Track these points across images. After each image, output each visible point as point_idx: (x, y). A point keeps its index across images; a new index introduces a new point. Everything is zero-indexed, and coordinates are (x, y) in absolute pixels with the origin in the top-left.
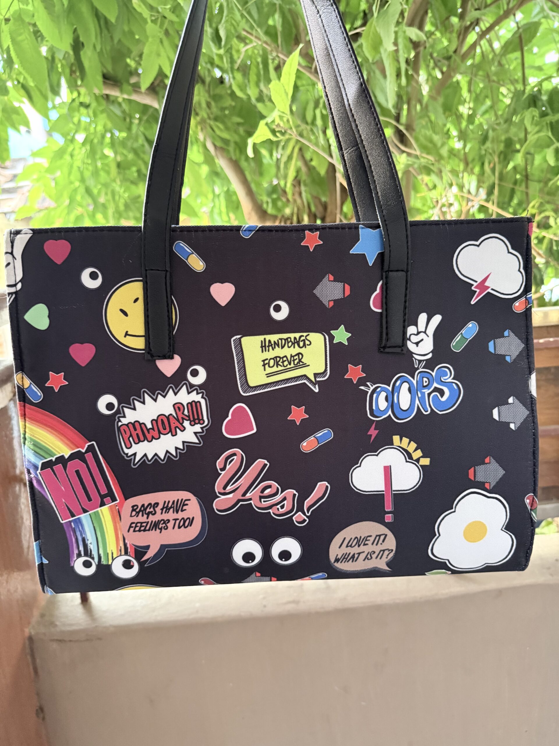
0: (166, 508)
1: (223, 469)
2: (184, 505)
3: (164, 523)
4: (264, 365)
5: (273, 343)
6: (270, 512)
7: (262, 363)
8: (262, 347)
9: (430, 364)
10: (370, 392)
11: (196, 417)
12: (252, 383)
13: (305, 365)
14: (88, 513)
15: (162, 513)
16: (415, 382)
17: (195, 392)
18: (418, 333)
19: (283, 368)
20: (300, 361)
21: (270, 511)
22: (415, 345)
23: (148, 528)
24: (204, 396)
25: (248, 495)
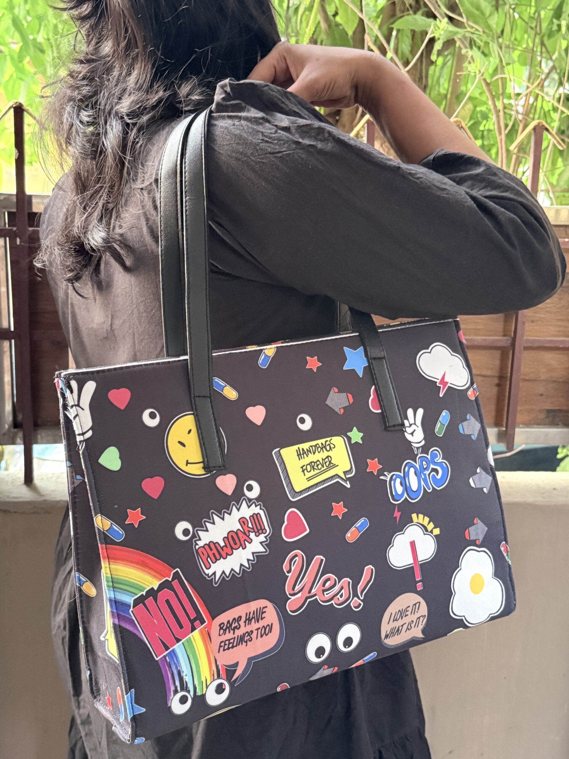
0: (249, 620)
1: (289, 572)
2: (263, 613)
3: (249, 635)
4: (303, 471)
5: (306, 451)
6: (332, 604)
7: (301, 470)
8: (298, 455)
9: (425, 449)
10: (388, 480)
11: (259, 528)
12: (297, 490)
13: (335, 466)
14: (181, 642)
15: (245, 626)
16: (417, 466)
17: (254, 505)
18: (411, 425)
19: (318, 471)
20: (330, 462)
21: (332, 602)
22: (411, 435)
23: (235, 644)
24: (262, 507)
25: (313, 591)
